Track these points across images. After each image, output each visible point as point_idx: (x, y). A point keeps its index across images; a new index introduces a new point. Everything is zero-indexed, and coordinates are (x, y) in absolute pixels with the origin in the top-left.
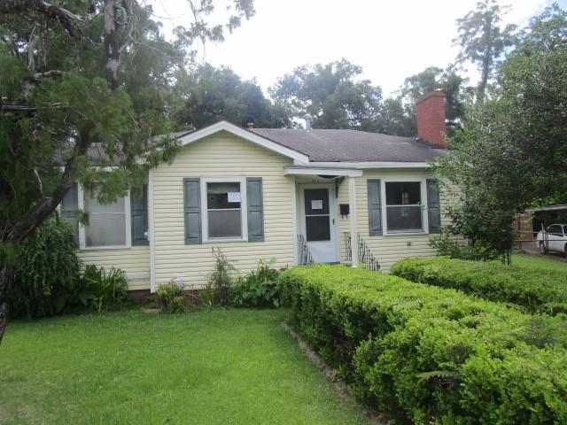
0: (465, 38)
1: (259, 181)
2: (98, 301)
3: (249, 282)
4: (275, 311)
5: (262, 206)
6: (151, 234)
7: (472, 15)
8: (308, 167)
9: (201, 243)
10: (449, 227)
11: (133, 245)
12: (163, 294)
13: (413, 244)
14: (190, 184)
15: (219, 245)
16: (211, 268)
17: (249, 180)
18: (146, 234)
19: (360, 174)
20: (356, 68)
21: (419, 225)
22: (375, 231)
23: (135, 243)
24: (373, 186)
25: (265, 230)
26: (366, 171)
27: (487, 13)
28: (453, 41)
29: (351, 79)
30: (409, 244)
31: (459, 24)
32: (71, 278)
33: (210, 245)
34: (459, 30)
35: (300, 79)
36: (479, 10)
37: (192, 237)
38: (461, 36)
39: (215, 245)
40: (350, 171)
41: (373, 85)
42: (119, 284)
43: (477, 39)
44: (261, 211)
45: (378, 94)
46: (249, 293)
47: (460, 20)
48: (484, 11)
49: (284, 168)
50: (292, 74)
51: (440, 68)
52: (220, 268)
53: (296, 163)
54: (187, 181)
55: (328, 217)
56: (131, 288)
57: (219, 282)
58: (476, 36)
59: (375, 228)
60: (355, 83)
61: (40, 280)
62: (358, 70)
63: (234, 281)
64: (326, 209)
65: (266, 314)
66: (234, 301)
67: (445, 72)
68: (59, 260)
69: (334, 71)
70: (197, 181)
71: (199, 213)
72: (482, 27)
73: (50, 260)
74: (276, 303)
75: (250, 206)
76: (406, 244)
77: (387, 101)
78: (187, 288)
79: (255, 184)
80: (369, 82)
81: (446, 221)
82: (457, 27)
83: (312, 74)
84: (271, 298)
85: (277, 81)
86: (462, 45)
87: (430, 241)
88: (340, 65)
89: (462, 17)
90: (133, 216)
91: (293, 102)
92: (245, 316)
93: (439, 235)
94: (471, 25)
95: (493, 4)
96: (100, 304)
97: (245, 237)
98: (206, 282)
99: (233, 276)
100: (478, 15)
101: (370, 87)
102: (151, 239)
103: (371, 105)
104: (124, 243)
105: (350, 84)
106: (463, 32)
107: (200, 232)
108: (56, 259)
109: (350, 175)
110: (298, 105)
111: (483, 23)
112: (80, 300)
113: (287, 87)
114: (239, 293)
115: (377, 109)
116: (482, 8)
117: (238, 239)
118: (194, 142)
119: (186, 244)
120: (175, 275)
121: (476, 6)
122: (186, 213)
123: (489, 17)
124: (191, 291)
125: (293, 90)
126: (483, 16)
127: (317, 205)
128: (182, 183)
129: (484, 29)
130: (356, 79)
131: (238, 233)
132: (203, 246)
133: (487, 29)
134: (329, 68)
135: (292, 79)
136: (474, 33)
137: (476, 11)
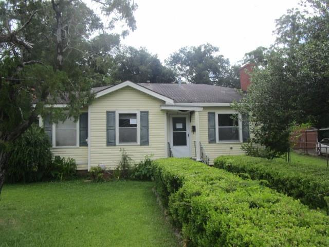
0: (279, 30)
1: (147, 113)
2: (60, 175)
3: (139, 167)
4: (151, 183)
5: (148, 126)
6: (89, 140)
7: (284, 17)
8: (172, 106)
9: (115, 145)
10: (253, 139)
11: (80, 146)
12: (93, 172)
13: (234, 148)
14: (110, 114)
15: (124, 147)
16: (119, 159)
17: (141, 112)
18: (87, 140)
19: (201, 109)
20: (215, 48)
21: (237, 138)
22: (212, 140)
23: (81, 145)
24: (211, 116)
25: (150, 139)
26: (205, 108)
27: (293, 16)
28: (273, 32)
29: (212, 55)
30: (231, 148)
31: (277, 22)
32: (46, 162)
33: (120, 147)
34: (277, 25)
35: (183, 55)
36: (289, 14)
37: (110, 142)
38: (277, 29)
39: (122, 147)
40: (196, 108)
41: (225, 58)
42: (72, 167)
43: (287, 31)
44: (148, 129)
45: (228, 63)
46: (139, 173)
47: (277, 20)
48: (291, 15)
49: (161, 106)
50: (178, 52)
51: (265, 47)
52: (125, 159)
53: (167, 103)
54: (108, 113)
55: (186, 133)
56: (78, 169)
57: (124, 166)
58: (286, 29)
59: (211, 139)
60: (214, 56)
61: (30, 163)
62: (216, 50)
63: (132, 166)
64: (184, 128)
65: (146, 184)
66: (131, 177)
67: (268, 49)
68: (40, 153)
69: (203, 50)
70: (114, 112)
71: (114, 129)
72: (290, 23)
73: (35, 152)
74: (152, 178)
75: (142, 126)
76: (229, 148)
77: (233, 67)
78: (107, 169)
79: (145, 115)
80: (223, 56)
81: (252, 136)
82: (276, 24)
83: (189, 52)
84: (150, 176)
85: (170, 56)
86: (278, 34)
87: (242, 147)
88: (205, 47)
89: (279, 18)
90: (80, 131)
91: (179, 68)
92: (134, 184)
93: (247, 143)
94: (283, 23)
95: (297, 11)
96: (62, 177)
97: (139, 142)
98: (117, 167)
99: (131, 163)
100: (288, 17)
101: (223, 60)
102: (89, 143)
103: (224, 69)
104: (75, 145)
105: (211, 57)
106: (279, 26)
107: (115, 140)
108: (38, 152)
109: (196, 110)
110: (181, 70)
111: (290, 21)
112: (51, 174)
113: (176, 59)
114: (134, 173)
115: (227, 71)
116: (290, 13)
117: (135, 144)
118: (113, 92)
119: (107, 146)
120: (100, 162)
121: (287, 12)
122: (108, 130)
123: (294, 18)
124: (109, 171)
125: (178, 61)
126: (291, 17)
127: (179, 126)
128: (106, 113)
129: (291, 25)
130: (215, 55)
131: (135, 141)
132: (116, 147)
133: (293, 25)
134: (200, 48)
135: (178, 54)
136: (285, 27)
137: (287, 14)
